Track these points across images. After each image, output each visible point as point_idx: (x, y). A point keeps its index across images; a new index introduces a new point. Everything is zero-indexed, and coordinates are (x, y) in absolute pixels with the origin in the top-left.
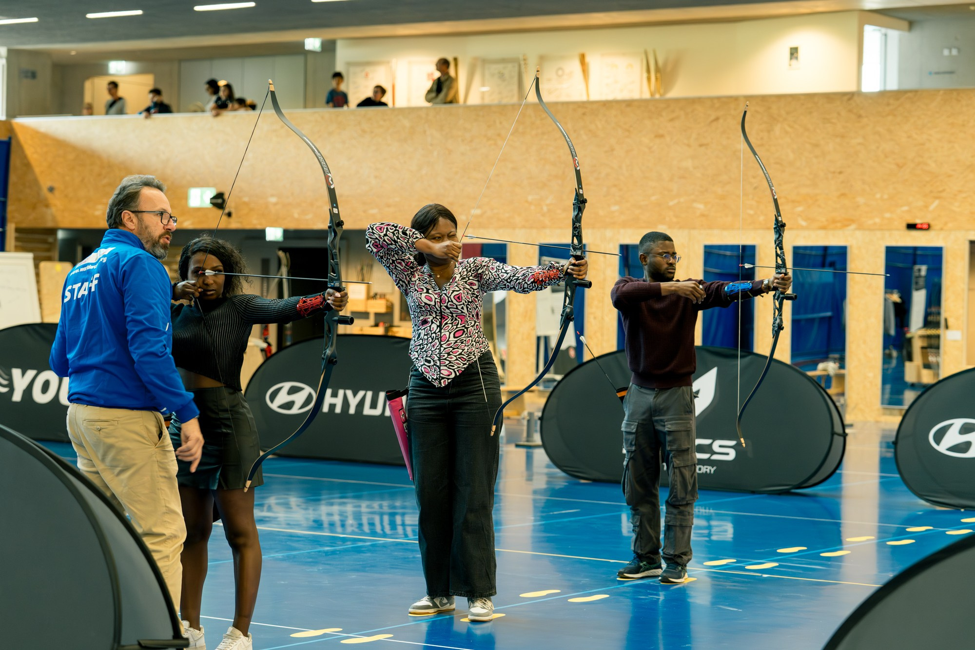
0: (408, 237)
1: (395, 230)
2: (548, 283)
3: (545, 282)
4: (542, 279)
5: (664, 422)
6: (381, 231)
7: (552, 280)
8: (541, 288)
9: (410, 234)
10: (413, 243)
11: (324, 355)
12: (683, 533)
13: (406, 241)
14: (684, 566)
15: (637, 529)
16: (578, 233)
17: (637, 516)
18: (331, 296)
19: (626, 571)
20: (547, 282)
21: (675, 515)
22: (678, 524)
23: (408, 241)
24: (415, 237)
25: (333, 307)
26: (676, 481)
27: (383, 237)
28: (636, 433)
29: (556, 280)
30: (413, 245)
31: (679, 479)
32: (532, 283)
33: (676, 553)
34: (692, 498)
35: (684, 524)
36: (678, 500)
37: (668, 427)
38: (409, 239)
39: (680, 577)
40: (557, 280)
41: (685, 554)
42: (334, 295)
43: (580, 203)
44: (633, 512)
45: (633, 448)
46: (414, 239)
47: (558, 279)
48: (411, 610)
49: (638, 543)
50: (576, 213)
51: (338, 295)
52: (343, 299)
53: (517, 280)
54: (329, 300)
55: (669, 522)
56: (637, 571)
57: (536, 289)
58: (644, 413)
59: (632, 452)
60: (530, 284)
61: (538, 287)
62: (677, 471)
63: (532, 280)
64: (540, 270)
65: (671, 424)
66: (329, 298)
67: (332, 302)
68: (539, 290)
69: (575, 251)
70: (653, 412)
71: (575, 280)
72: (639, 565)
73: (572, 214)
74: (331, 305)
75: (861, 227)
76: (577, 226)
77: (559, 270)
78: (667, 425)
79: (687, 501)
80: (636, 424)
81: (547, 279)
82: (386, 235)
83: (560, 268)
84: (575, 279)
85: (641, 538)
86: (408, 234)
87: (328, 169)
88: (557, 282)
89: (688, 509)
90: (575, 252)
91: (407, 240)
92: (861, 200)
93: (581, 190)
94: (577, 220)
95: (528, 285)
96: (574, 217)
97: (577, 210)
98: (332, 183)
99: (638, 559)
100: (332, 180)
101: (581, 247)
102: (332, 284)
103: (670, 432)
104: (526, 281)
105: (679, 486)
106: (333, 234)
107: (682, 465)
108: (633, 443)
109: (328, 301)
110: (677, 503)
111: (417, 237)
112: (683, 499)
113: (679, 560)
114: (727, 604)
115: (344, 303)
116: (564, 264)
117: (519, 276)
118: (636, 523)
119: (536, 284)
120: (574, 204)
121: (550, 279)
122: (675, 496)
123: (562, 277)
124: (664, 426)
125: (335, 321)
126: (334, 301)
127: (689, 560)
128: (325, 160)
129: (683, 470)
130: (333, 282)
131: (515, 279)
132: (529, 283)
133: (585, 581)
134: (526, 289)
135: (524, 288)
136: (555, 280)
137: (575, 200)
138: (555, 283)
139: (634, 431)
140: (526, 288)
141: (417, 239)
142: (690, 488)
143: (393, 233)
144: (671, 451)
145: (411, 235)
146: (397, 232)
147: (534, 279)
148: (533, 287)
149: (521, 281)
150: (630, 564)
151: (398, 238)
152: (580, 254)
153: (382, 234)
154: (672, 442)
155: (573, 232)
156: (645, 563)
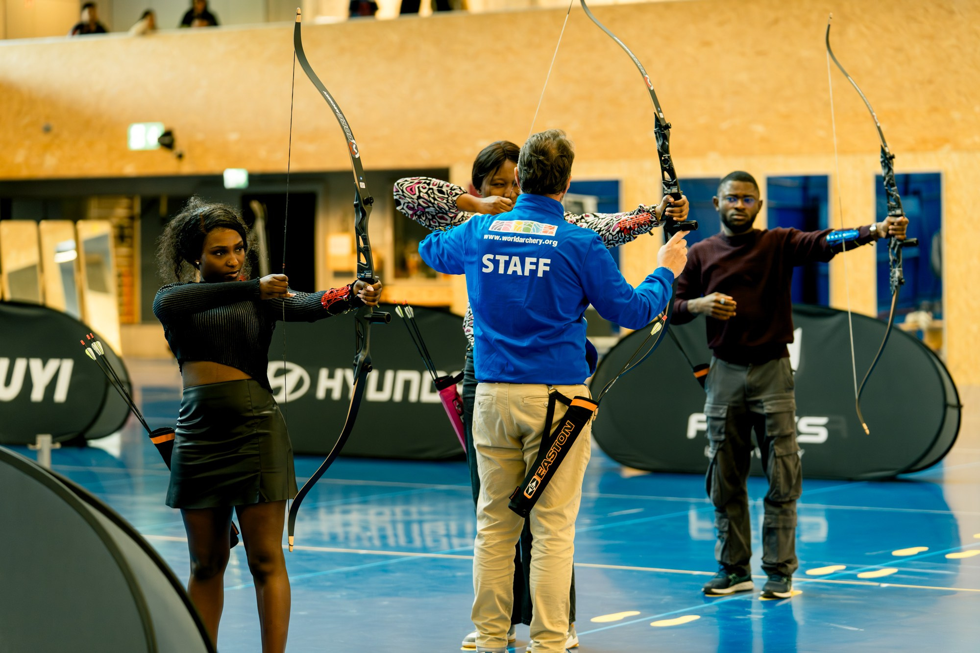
0: (446, 196)
1: (430, 189)
2: (637, 231)
3: (634, 230)
4: (630, 226)
5: (762, 403)
6: (413, 193)
7: (642, 227)
8: (630, 238)
9: (447, 191)
10: (454, 202)
11: (356, 361)
12: (787, 537)
13: (445, 201)
14: (789, 577)
15: (725, 536)
16: (669, 166)
17: (726, 520)
18: (362, 289)
19: (714, 585)
20: (636, 229)
21: (777, 515)
22: (781, 525)
23: (447, 201)
24: (454, 194)
25: (365, 302)
26: (778, 473)
27: (417, 200)
28: (726, 419)
29: (647, 226)
30: (454, 205)
31: (781, 470)
32: (618, 233)
33: (780, 561)
34: (795, 494)
35: (788, 525)
36: (780, 497)
37: (768, 409)
38: (447, 198)
39: (786, 591)
40: (649, 226)
41: (789, 562)
42: (366, 288)
43: (662, 130)
44: (719, 515)
45: (723, 437)
46: (454, 196)
47: (650, 224)
48: (465, 643)
49: (726, 553)
50: (660, 143)
51: (370, 288)
52: (377, 291)
53: (599, 231)
54: (359, 293)
55: (769, 524)
56: (726, 585)
57: (624, 239)
58: (735, 394)
59: (721, 442)
60: (615, 235)
61: (625, 237)
62: (779, 461)
63: (618, 229)
64: (627, 216)
65: (771, 405)
66: (360, 291)
67: (365, 297)
68: (628, 241)
69: (669, 188)
70: (749, 393)
71: (676, 224)
72: (727, 578)
73: (655, 145)
74: (362, 299)
75: (957, 148)
76: (667, 158)
77: (651, 213)
78: (766, 406)
79: (790, 498)
80: (726, 407)
81: (636, 226)
82: (419, 197)
83: (651, 211)
84: (676, 222)
85: (730, 546)
86: (446, 192)
87: (352, 134)
88: (649, 229)
89: (792, 507)
90: (669, 190)
91: (446, 199)
92: (956, 115)
93: (660, 114)
94: (664, 151)
95: (613, 236)
96: (660, 148)
97: (661, 138)
98: (356, 151)
99: (725, 571)
100: (356, 148)
101: (675, 182)
102: (363, 274)
103: (770, 415)
104: (611, 232)
105: (782, 480)
106: (361, 214)
107: (785, 453)
108: (723, 430)
109: (358, 295)
110: (780, 500)
111: (457, 194)
112: (786, 495)
113: (783, 570)
114: (845, 622)
115: (378, 296)
116: (655, 205)
117: (601, 227)
118: (724, 527)
119: (623, 234)
120: (656, 133)
121: (640, 225)
122: (778, 492)
123: (655, 221)
124: (762, 407)
125: (367, 319)
126: (366, 295)
127: (795, 569)
128: (347, 124)
129: (786, 460)
130: (363, 273)
131: (597, 231)
132: (614, 233)
133: (667, 599)
134: (612, 242)
135: (609, 241)
136: (645, 226)
137: (656, 128)
138: (646, 229)
139: (724, 415)
140: (610, 240)
141: (458, 196)
142: (794, 481)
143: (427, 193)
144: (772, 438)
145: (449, 192)
146: (431, 191)
147: (621, 228)
148: (619, 239)
149: (604, 232)
150: (717, 577)
151: (434, 199)
152: (676, 191)
153: (415, 197)
154: (773, 427)
155: (662, 167)
156: (734, 575)
